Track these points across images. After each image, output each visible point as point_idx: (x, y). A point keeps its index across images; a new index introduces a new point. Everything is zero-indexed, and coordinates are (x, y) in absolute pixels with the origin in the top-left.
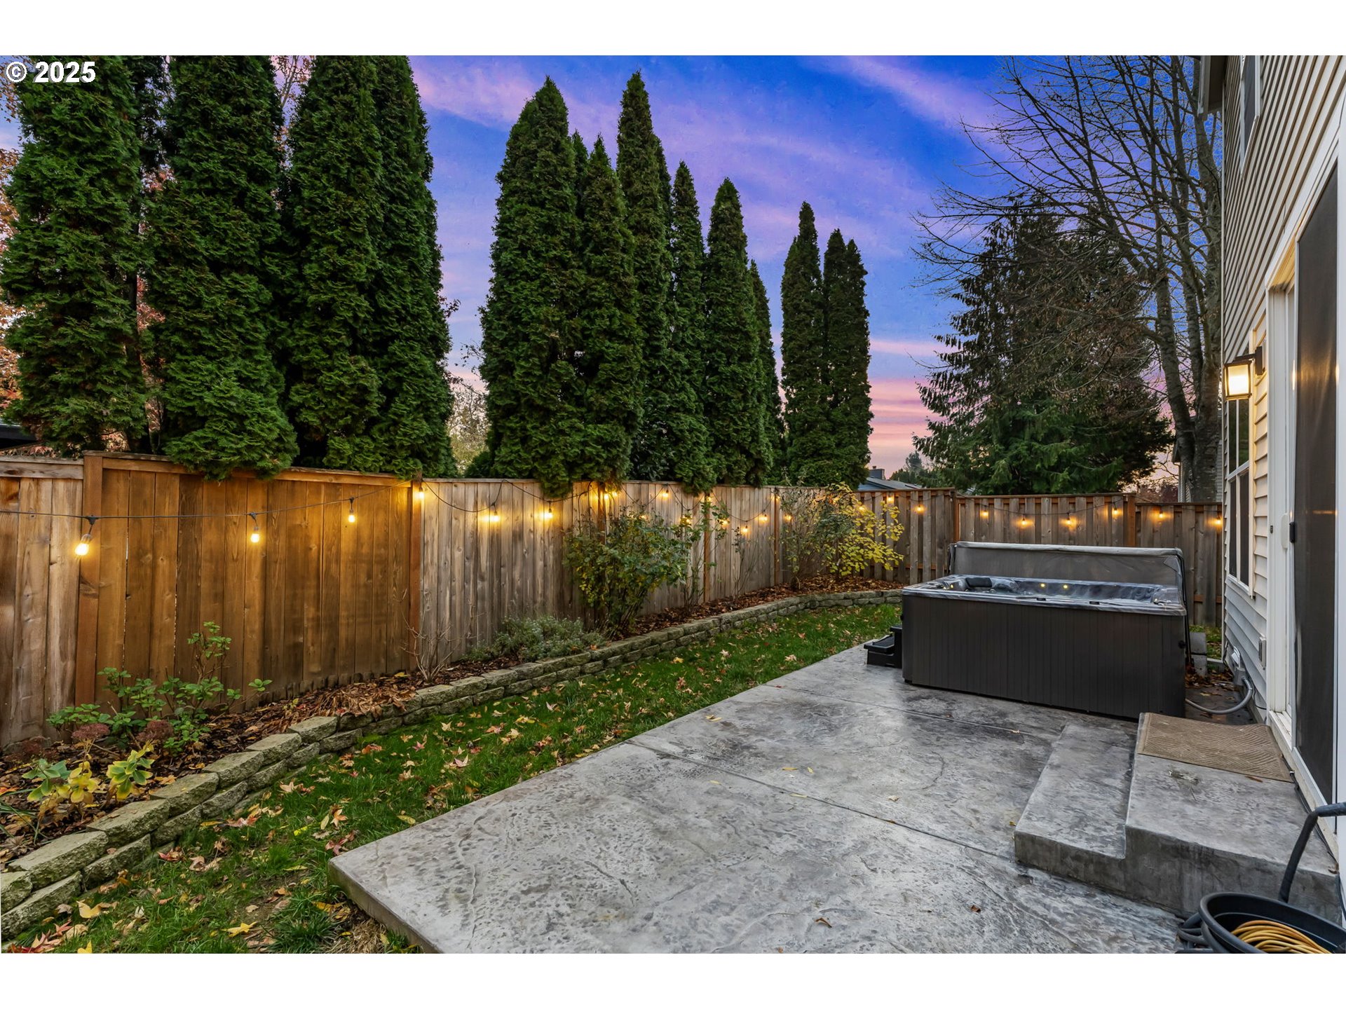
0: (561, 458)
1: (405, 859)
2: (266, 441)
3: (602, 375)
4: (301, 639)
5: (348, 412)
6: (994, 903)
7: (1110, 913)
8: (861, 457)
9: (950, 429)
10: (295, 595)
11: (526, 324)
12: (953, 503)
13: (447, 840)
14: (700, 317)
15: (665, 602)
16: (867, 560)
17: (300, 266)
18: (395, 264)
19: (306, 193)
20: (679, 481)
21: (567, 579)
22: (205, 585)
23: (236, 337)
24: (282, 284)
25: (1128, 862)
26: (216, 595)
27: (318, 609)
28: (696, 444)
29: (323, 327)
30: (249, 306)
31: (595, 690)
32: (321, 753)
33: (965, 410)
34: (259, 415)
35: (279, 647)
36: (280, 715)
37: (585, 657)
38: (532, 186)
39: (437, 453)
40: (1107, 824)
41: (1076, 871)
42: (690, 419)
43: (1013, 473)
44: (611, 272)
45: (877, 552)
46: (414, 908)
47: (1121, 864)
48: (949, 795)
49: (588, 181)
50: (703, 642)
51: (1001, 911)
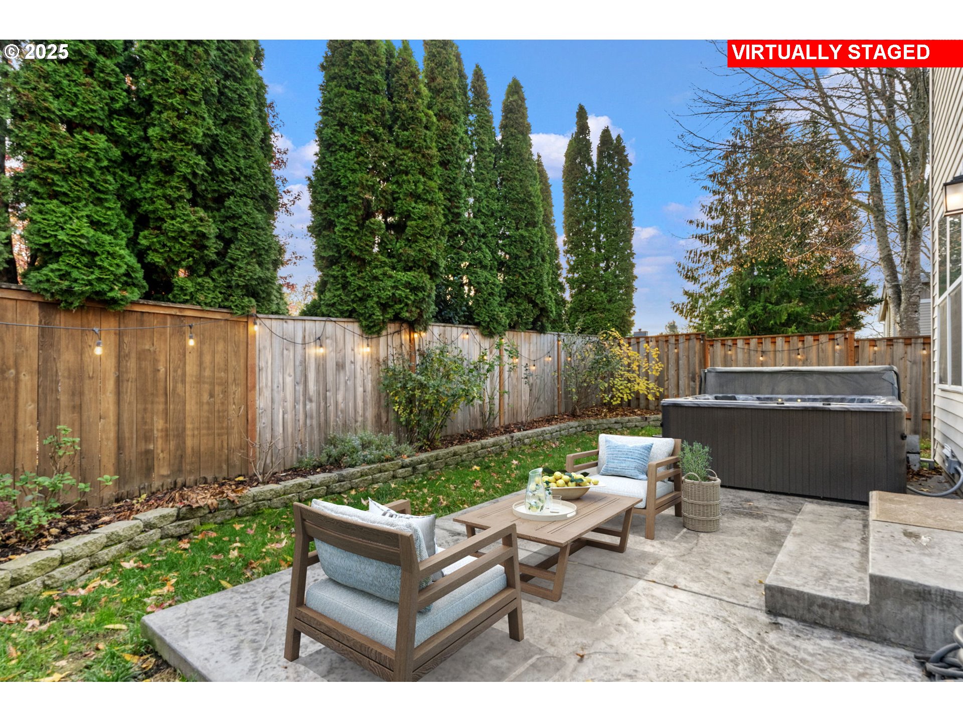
0: (375, 299)
1: (210, 617)
2: (115, 275)
3: (409, 231)
4: (151, 447)
5: (190, 255)
6: (747, 645)
7: (856, 653)
8: (628, 310)
9: (701, 296)
10: (145, 410)
11: (344, 188)
12: (704, 344)
13: (252, 601)
14: (494, 190)
15: (467, 424)
16: (634, 392)
17: (145, 130)
18: (229, 132)
19: (148, 66)
20: (477, 325)
21: (383, 403)
22: (64, 399)
23: (86, 185)
24: (129, 145)
25: (871, 607)
26: (74, 407)
27: (166, 422)
28: (491, 294)
29: (166, 182)
30: (98, 160)
31: (404, 490)
32: (162, 538)
33: (713, 279)
34: (109, 253)
35: (132, 452)
36: (130, 508)
37: (397, 464)
38: (348, 72)
39: (269, 294)
40: (850, 577)
41: (823, 618)
42: (485, 273)
43: (752, 329)
44: (416, 145)
45: (641, 386)
46: (207, 656)
47: (865, 608)
48: (704, 560)
49: (397, 69)
50: (497, 455)
51: (754, 652)
